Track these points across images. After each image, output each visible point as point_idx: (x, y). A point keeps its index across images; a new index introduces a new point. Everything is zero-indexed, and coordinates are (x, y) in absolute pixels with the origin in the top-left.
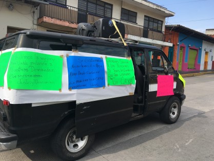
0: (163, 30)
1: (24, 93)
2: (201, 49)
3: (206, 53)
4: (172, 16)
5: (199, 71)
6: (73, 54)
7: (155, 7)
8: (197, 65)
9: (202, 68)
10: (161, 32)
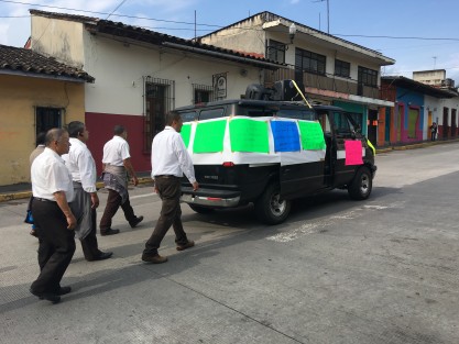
0: (379, 84)
1: (245, 155)
2: (422, 108)
3: (430, 113)
4: (392, 64)
5: (422, 141)
6: (274, 119)
7: (374, 55)
8: (419, 132)
9: (425, 137)
10: (375, 86)
